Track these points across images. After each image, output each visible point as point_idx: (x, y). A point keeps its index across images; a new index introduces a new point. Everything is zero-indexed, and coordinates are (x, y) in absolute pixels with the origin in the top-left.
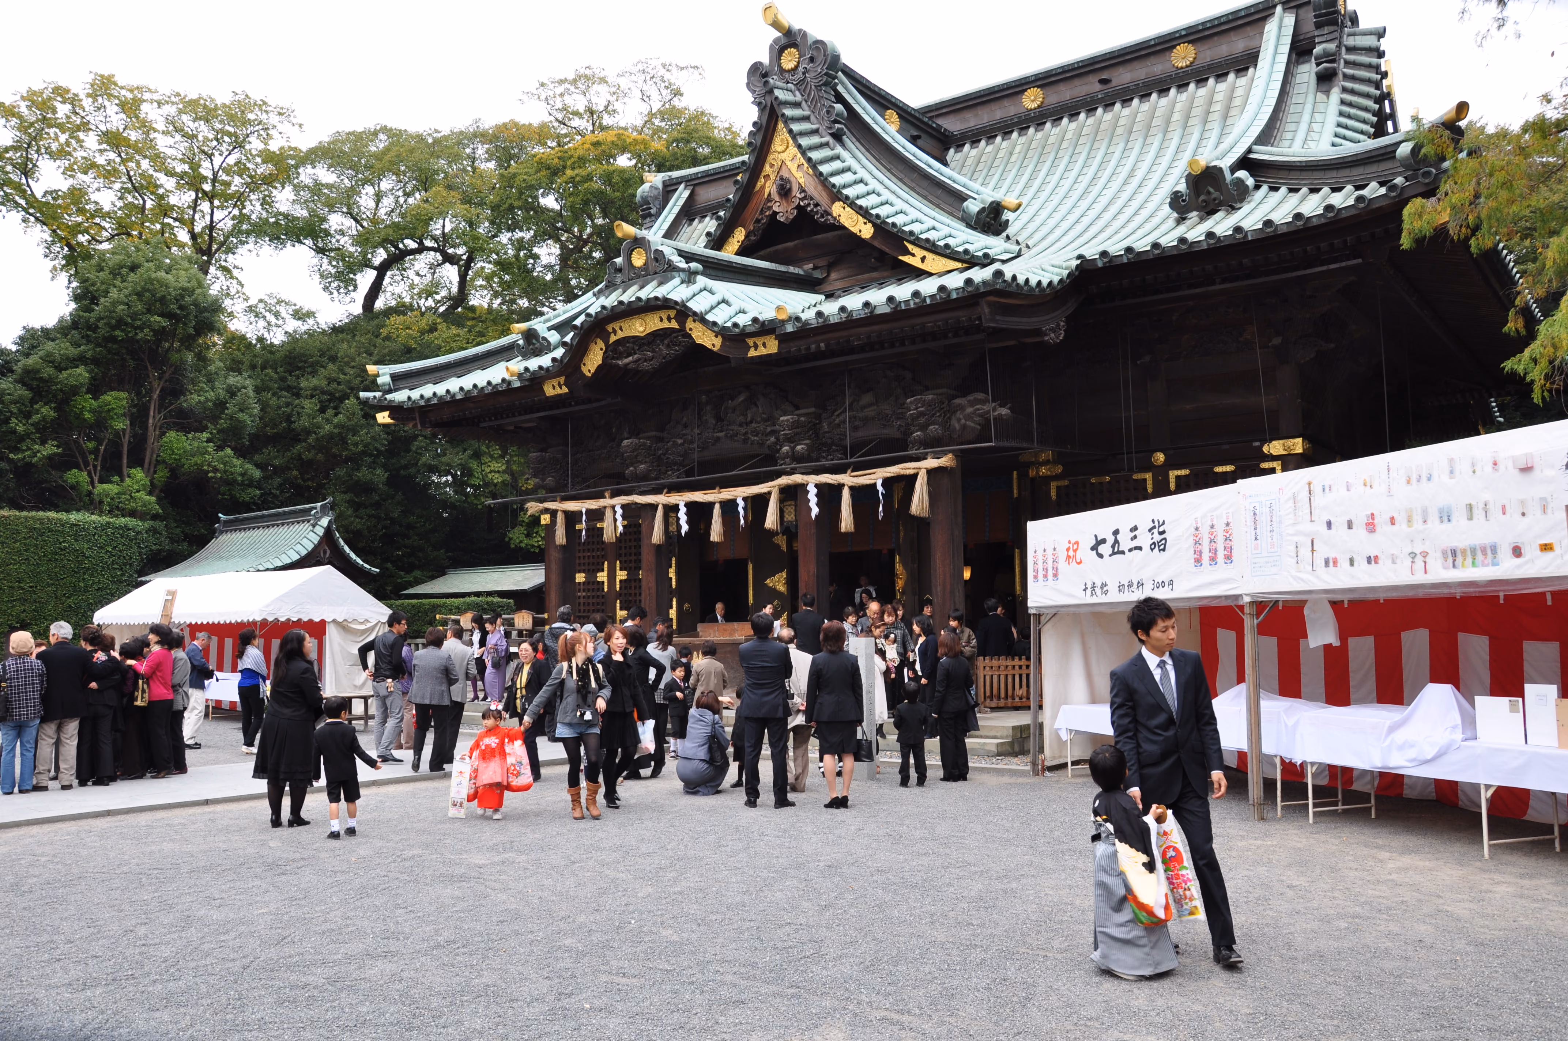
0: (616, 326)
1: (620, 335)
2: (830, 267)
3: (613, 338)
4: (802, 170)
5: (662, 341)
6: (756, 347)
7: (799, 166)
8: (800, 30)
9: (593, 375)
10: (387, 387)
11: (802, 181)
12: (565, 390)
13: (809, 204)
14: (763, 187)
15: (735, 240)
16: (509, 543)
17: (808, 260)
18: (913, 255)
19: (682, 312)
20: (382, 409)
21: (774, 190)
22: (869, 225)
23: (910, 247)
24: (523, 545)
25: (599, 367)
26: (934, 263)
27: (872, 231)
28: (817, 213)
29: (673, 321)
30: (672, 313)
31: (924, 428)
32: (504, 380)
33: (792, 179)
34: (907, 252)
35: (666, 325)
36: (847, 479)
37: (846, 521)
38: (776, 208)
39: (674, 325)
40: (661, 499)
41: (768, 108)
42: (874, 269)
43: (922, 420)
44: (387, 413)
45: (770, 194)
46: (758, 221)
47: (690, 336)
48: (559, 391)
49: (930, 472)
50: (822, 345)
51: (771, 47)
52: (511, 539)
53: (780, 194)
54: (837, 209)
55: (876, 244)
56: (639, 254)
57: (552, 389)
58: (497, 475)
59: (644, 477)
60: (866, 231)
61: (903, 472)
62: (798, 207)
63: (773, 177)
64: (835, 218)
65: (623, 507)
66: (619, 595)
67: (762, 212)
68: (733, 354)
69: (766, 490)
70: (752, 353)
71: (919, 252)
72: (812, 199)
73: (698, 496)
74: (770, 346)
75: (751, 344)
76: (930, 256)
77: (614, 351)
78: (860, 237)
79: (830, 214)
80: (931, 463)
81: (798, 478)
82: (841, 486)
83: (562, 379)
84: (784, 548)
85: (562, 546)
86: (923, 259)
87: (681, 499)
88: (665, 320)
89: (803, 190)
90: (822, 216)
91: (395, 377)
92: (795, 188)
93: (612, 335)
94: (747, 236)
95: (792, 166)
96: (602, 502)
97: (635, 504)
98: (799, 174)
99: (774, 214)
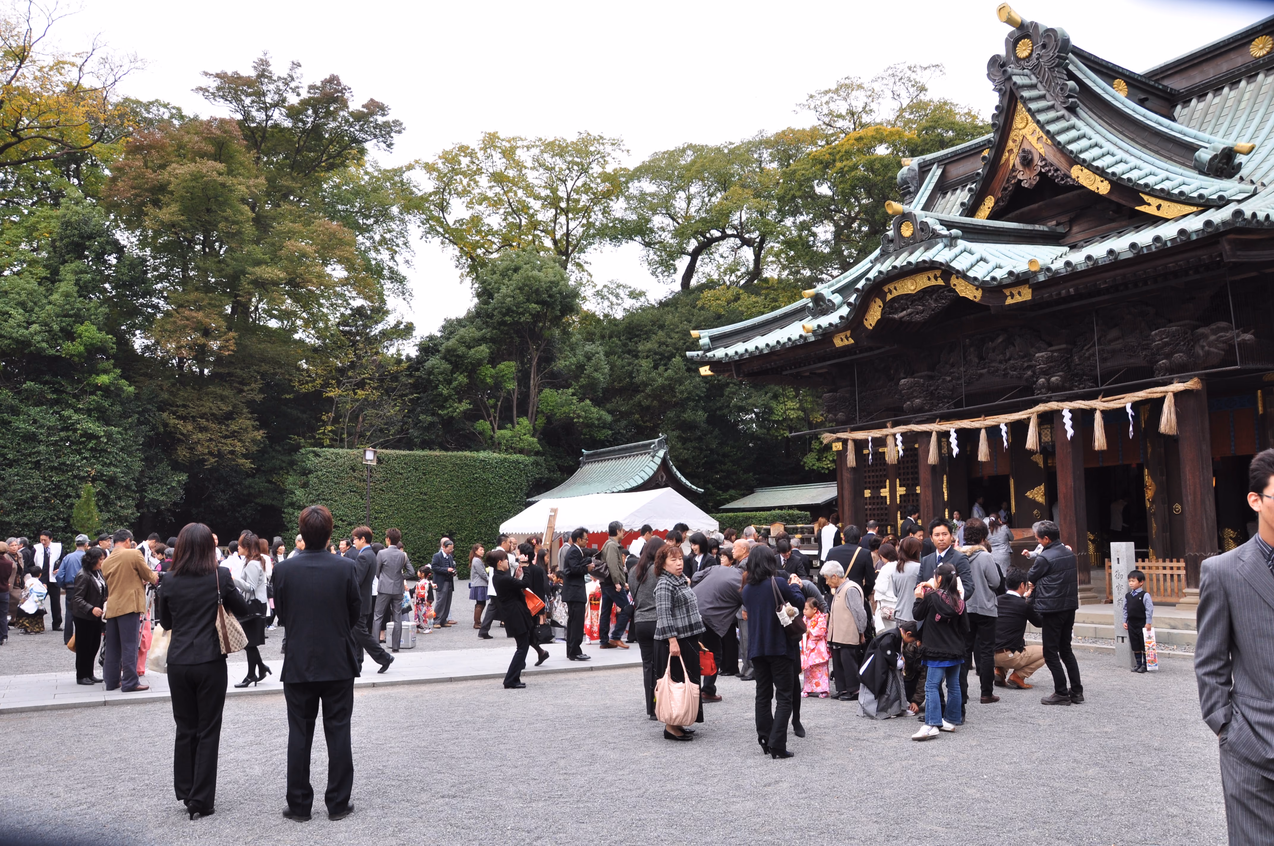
0: (891, 286)
1: (895, 294)
2: (1071, 223)
3: (889, 297)
4: (1042, 142)
5: (931, 296)
6: (1012, 296)
7: (1038, 139)
8: (1032, 23)
9: (874, 328)
10: (707, 347)
11: (1042, 151)
12: (851, 341)
13: (1050, 170)
14: (1008, 160)
15: (986, 207)
16: (803, 466)
17: (1052, 218)
18: (1149, 204)
19: (947, 271)
20: (704, 364)
21: (1017, 162)
22: (1106, 183)
23: (1145, 198)
24: (815, 468)
25: (879, 321)
26: (1169, 209)
27: (1109, 187)
28: (1057, 177)
29: (939, 279)
30: (938, 273)
31: (1168, 356)
32: (801, 336)
33: (1033, 151)
34: (1143, 203)
35: (933, 283)
36: (1099, 404)
37: (1100, 441)
38: (1020, 177)
39: (940, 282)
40: (935, 427)
41: (1008, 93)
42: (1112, 220)
43: (1167, 350)
44: (707, 367)
45: (1014, 165)
46: (1005, 189)
47: (954, 291)
48: (846, 342)
49: (1176, 395)
50: (1071, 290)
51: (1007, 40)
52: (805, 463)
53: (1023, 164)
54: (1076, 172)
55: (1113, 198)
56: (907, 226)
57: (840, 342)
58: (792, 412)
59: (920, 410)
60: (1104, 188)
61: (1150, 396)
62: (1040, 173)
63: (1015, 150)
64: (1074, 180)
65: (902, 434)
66: (899, 507)
67: (1008, 181)
68: (992, 303)
69: (1025, 416)
70: (1009, 301)
71: (1154, 202)
72: (1052, 165)
73: (966, 424)
74: (1025, 295)
75: (1008, 293)
76: (1165, 204)
77: (890, 307)
78: (1098, 194)
79: (1070, 177)
80: (1178, 387)
81: (1054, 405)
82: (1093, 411)
83: (848, 333)
84: (1041, 465)
85: (853, 468)
86: (1159, 207)
87: (951, 427)
88: (933, 279)
89: (1043, 159)
90: (1062, 179)
91: (713, 339)
92: (1036, 158)
93: (889, 295)
94: (996, 203)
95: (1033, 140)
96: (884, 432)
97: (912, 432)
98: (1039, 146)
99: (1019, 181)
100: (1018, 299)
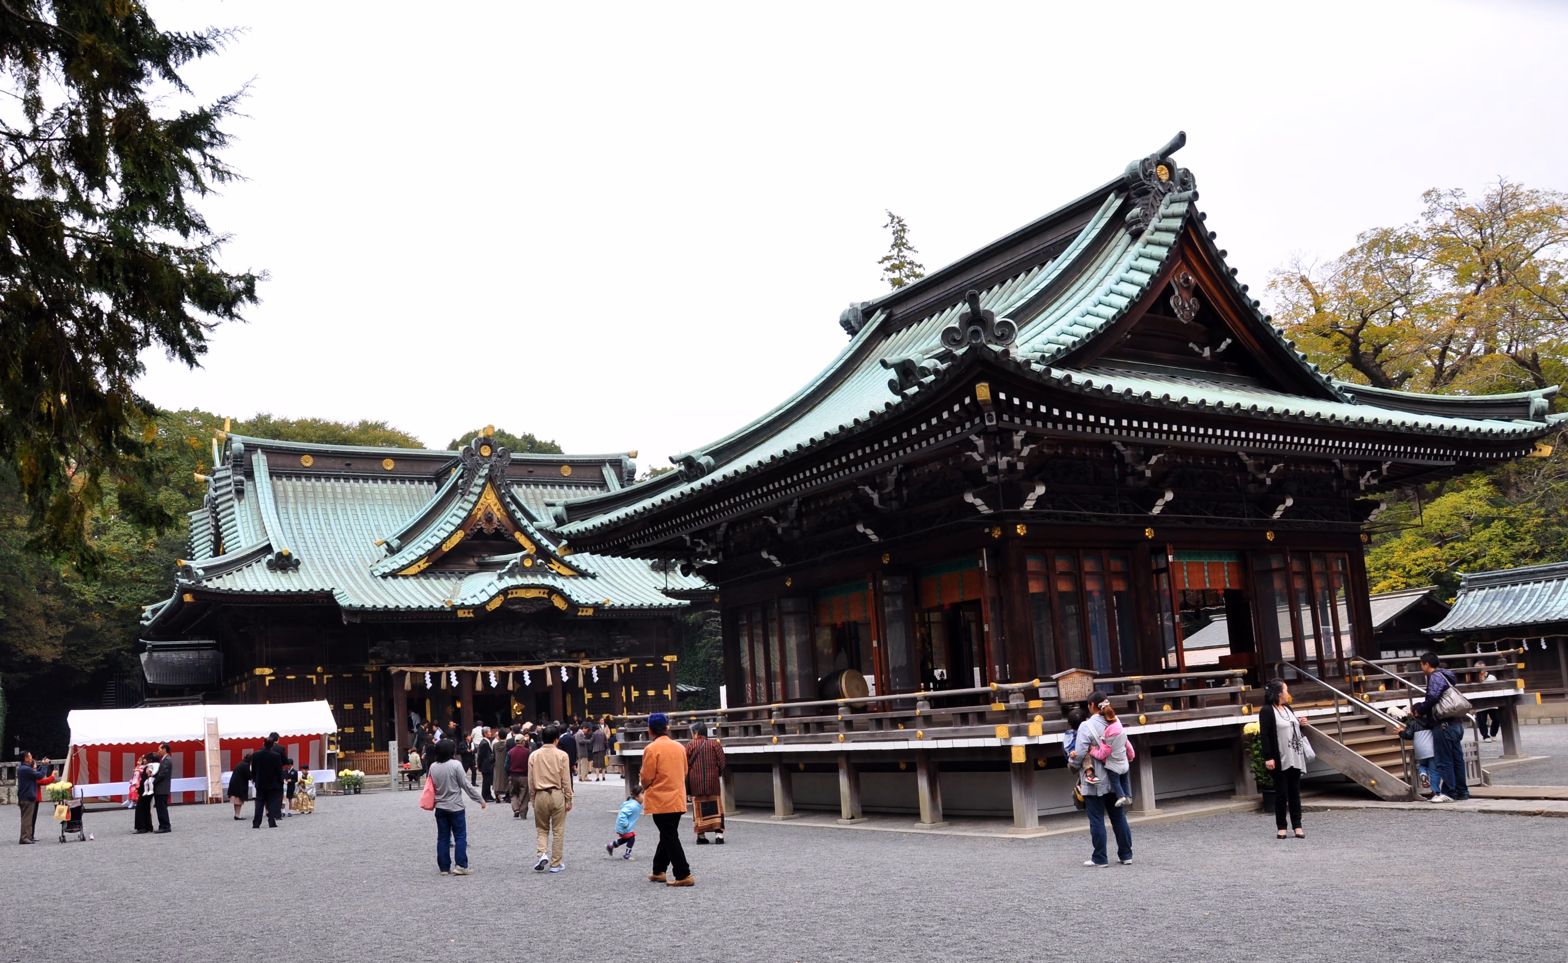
0: (514, 591)
1: (514, 595)
3: (510, 596)
4: (500, 512)
5: (537, 602)
6: (583, 611)
7: (498, 509)
9: (493, 610)
11: (499, 517)
12: (471, 615)
13: (502, 529)
14: (476, 514)
15: (458, 536)
18: (554, 565)
19: (552, 590)
21: (483, 517)
22: (534, 547)
23: (553, 561)
25: (497, 608)
26: (564, 571)
27: (535, 550)
28: (506, 534)
29: (546, 594)
30: (547, 591)
33: (494, 514)
34: (551, 563)
35: (541, 595)
36: (579, 666)
37: (581, 683)
38: (483, 526)
39: (546, 596)
40: (480, 669)
45: (480, 518)
46: (472, 530)
47: (552, 602)
48: (466, 615)
49: (618, 665)
53: (487, 520)
54: (517, 535)
56: (528, 561)
57: (462, 614)
61: (606, 664)
62: (496, 529)
63: (483, 510)
64: (516, 539)
65: (456, 672)
67: (474, 526)
68: (571, 612)
69: (541, 668)
70: (580, 614)
71: (557, 564)
72: (504, 526)
73: (503, 669)
74: (590, 612)
75: (581, 610)
76: (562, 567)
77: (506, 602)
79: (514, 537)
80: (618, 661)
81: (559, 664)
82: (577, 668)
83: (471, 610)
86: (559, 568)
88: (542, 593)
89: (499, 521)
90: (509, 536)
92: (495, 520)
94: (465, 536)
95: (495, 509)
96: (441, 669)
97: (463, 671)
98: (498, 513)
99: (482, 528)
100: (584, 614)
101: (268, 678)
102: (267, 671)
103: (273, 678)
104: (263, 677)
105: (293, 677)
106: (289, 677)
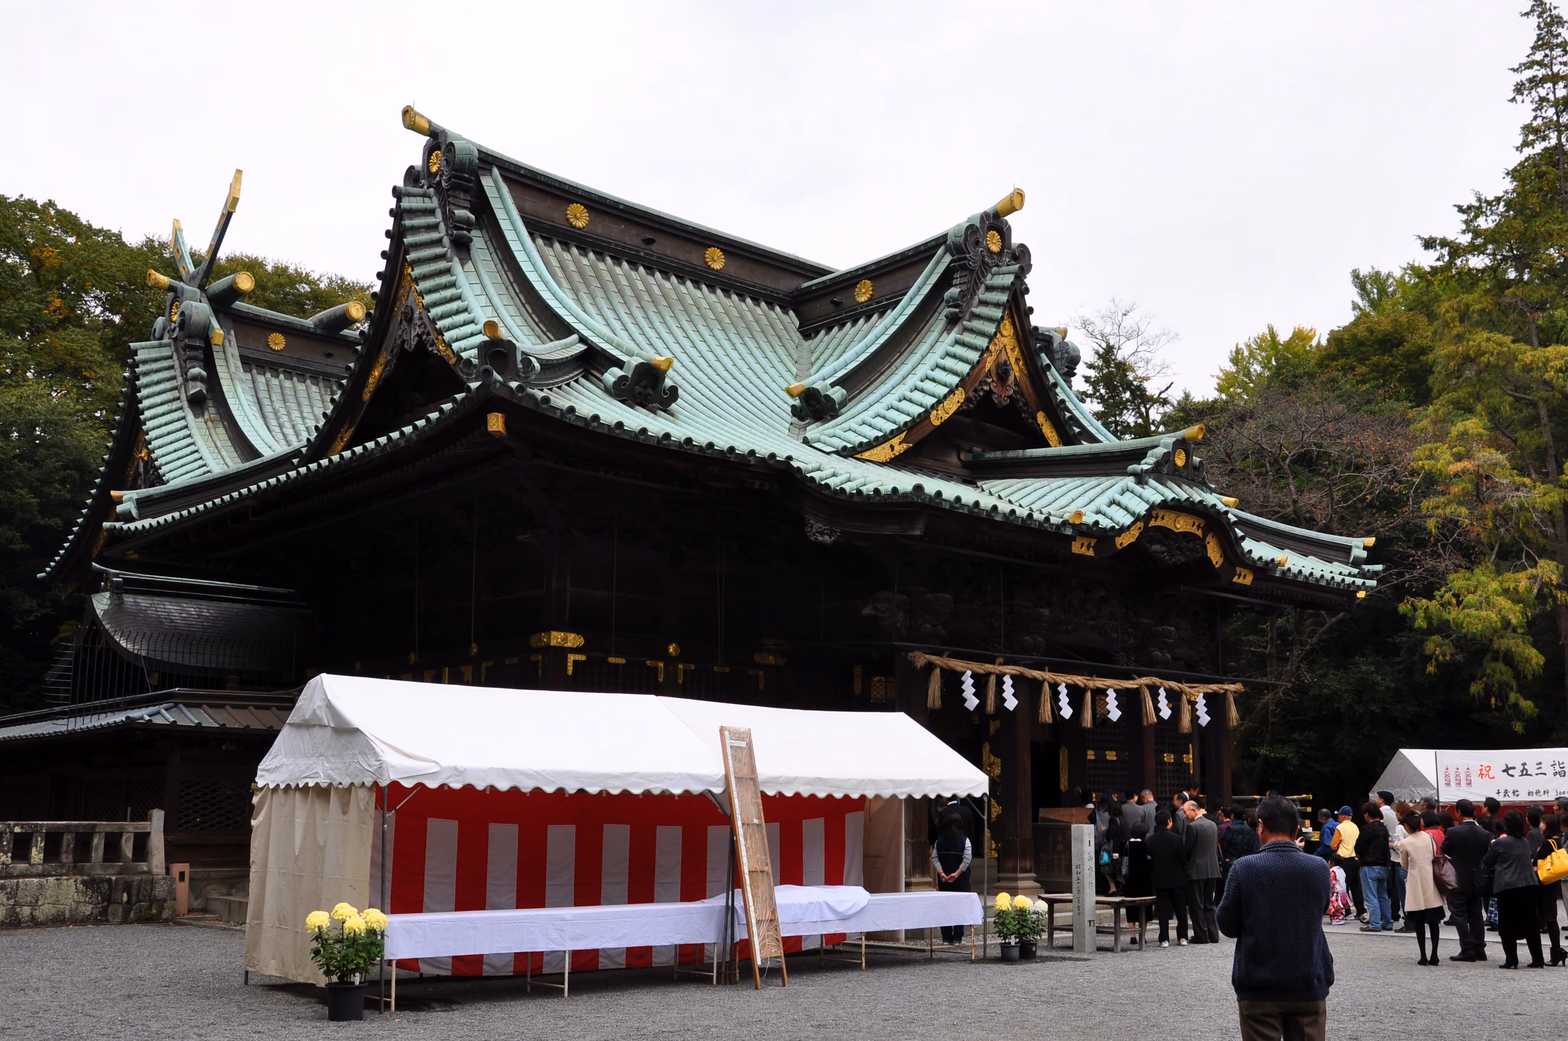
0: (1161, 513)
1: (1160, 522)
3: (1154, 523)
4: (1018, 364)
6: (1238, 575)
7: (1016, 359)
9: (1122, 549)
11: (1016, 373)
12: (1091, 553)
13: (1018, 399)
14: (985, 360)
15: (956, 399)
21: (993, 369)
25: (1131, 544)
28: (1025, 411)
29: (1200, 530)
30: (1203, 523)
32: (1063, 522)
33: (1009, 367)
35: (1194, 530)
36: (1186, 688)
38: (994, 386)
39: (1199, 533)
40: (1048, 676)
45: (989, 371)
46: (978, 390)
47: (1206, 548)
48: (1084, 551)
53: (998, 375)
54: (1040, 416)
57: (1078, 548)
62: (1010, 397)
63: (994, 354)
64: (1039, 425)
67: (979, 383)
68: (1224, 575)
69: (1134, 686)
70: (1235, 579)
72: (1021, 395)
73: (1078, 678)
74: (1248, 579)
75: (1238, 572)
79: (1036, 419)
80: (1232, 687)
81: (1157, 681)
82: (1180, 693)
83: (1093, 542)
85: (934, 710)
88: (1195, 527)
89: (1017, 384)
92: (1011, 378)
93: (1154, 520)
94: (964, 400)
95: (1013, 357)
97: (1023, 676)
98: (1015, 367)
99: (990, 392)
100: (1241, 581)
101: (572, 658)
102: (573, 640)
103: (582, 658)
104: (563, 652)
105: (621, 661)
106: (612, 660)
